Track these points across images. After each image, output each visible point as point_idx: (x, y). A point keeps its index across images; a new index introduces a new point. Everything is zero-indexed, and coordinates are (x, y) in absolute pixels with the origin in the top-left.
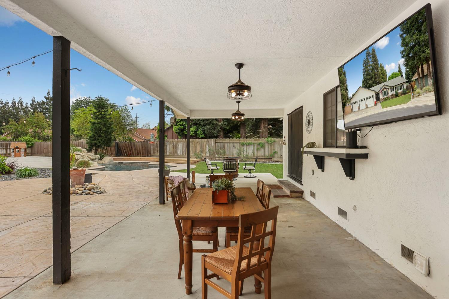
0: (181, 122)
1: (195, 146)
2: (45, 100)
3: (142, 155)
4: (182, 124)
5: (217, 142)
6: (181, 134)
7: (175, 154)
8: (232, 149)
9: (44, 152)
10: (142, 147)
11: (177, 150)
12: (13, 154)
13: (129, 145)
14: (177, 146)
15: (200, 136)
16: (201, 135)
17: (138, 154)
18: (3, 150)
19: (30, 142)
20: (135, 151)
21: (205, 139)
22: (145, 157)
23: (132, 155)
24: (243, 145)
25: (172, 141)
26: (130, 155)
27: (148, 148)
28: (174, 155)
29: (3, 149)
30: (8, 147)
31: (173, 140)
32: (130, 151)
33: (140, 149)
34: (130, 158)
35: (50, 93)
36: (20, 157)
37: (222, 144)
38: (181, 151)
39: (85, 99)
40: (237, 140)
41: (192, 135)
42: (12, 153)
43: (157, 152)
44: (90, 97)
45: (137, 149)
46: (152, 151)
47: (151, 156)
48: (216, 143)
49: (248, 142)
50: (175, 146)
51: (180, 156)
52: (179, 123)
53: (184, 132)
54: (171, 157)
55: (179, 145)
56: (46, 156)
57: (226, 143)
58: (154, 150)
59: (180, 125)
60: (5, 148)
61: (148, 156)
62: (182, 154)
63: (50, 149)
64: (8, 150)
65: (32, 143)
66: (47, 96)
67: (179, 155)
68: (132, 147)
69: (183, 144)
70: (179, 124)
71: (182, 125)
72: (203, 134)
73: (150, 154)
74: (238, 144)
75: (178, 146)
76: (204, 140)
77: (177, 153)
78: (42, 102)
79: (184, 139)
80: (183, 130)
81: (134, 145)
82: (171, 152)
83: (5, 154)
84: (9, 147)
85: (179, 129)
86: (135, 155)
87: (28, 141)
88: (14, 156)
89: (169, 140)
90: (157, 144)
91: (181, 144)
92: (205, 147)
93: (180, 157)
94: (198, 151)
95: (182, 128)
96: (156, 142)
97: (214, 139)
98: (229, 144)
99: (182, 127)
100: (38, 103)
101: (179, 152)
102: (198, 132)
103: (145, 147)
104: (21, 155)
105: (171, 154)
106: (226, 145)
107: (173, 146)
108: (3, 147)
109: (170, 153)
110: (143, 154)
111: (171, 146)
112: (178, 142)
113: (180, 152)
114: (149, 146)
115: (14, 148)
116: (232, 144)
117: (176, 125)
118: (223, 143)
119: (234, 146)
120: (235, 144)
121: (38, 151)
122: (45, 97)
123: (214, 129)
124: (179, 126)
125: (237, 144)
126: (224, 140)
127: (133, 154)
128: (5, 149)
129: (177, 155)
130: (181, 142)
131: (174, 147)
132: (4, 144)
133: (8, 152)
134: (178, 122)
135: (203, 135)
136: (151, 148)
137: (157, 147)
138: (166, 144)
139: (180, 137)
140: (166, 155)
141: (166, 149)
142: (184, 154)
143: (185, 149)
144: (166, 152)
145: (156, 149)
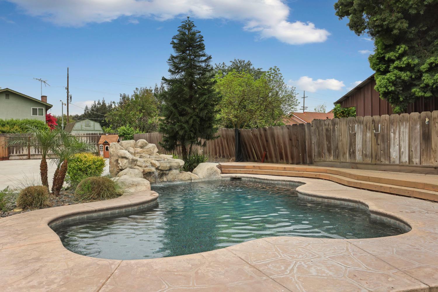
0: (404, 59)
3: (290, 161)
4: (408, 65)
6: (401, 99)
7: (382, 159)
10: (291, 140)
11: (389, 147)
13: (261, 135)
14: (388, 135)
17: (282, 158)
19: (129, 134)
20: (275, 150)
22: (297, 164)
23: (269, 160)
25: (373, 121)
26: (265, 159)
27: (305, 142)
28: (379, 162)
31: (376, 117)
32: (265, 150)
33: (285, 143)
34: (260, 168)
38: (402, 150)
39: (218, 67)
42: (101, 152)
43: (327, 154)
44: (224, 63)
46: (315, 150)
47: (311, 163)
50: (383, 136)
51: (401, 164)
52: (396, 63)
53: (413, 90)
54: (370, 166)
55: (394, 133)
58: (319, 147)
59: (401, 69)
61: (304, 163)
62: (407, 159)
65: (130, 136)
67: (397, 162)
68: (267, 141)
69: (411, 130)
70: (396, 68)
71: (408, 68)
73: (310, 156)
75: (392, 135)
77: (388, 155)
80: (407, 85)
81: (273, 135)
82: (368, 152)
85: (394, 83)
86: (274, 160)
87: (126, 132)
89: (362, 118)
90: (327, 130)
91: (405, 130)
93: (398, 168)
95: (406, 78)
96: (325, 125)
99: (405, 76)
101: (394, 154)
103: (298, 140)
105: (369, 160)
107: (376, 136)
109: (366, 156)
110: (292, 159)
111: (369, 135)
112: (392, 122)
113: (401, 154)
114: (307, 137)
115: (102, 144)
124: (396, 71)
127: (271, 157)
129: (387, 162)
130: (401, 121)
131: (380, 137)
132: (96, 137)
134: (393, 61)
136: (311, 143)
137: (328, 138)
138: (353, 128)
139: (397, 108)
140: (353, 161)
141: (352, 143)
142: (416, 161)
143: (417, 143)
144: (354, 152)
145: (325, 143)
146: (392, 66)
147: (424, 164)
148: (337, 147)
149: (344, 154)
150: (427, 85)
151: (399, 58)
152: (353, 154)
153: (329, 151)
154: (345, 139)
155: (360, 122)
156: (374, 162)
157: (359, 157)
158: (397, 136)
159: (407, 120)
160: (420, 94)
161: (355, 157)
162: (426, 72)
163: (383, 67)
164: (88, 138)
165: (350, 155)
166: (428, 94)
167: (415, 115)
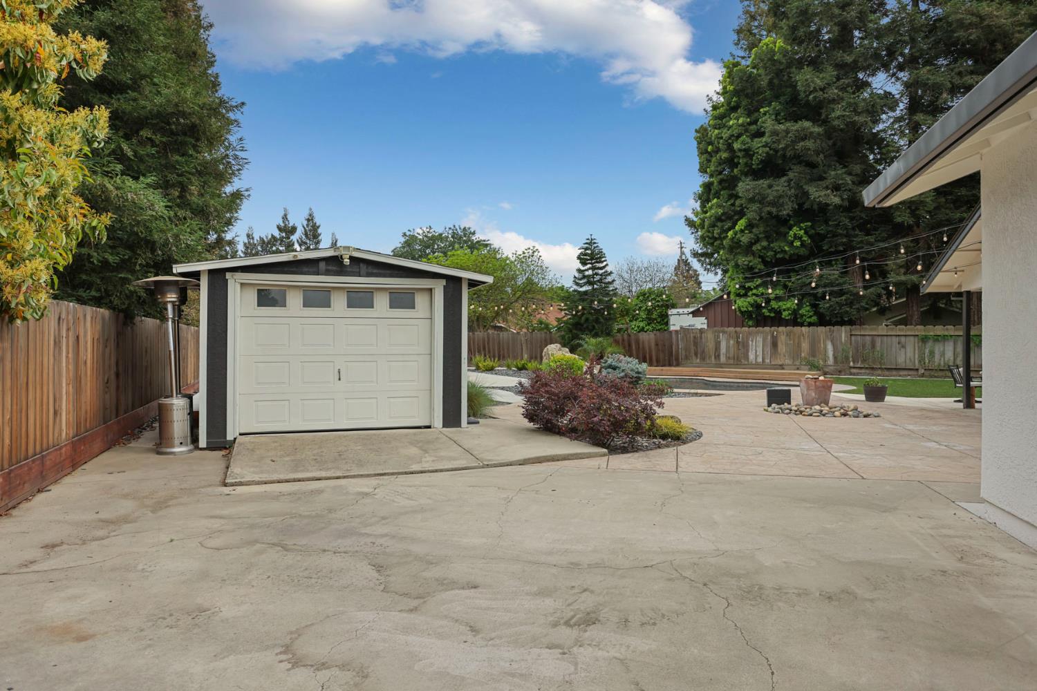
0: (760, 289)
1: (796, 341)
3: (655, 364)
5: (853, 333)
6: (754, 316)
7: (743, 361)
8: (894, 349)
10: (657, 345)
11: (748, 351)
13: (623, 340)
14: (748, 343)
15: (808, 320)
16: (811, 317)
21: (824, 327)
22: (663, 366)
24: (924, 340)
25: (736, 332)
27: (672, 348)
28: (739, 363)
31: (738, 329)
33: (650, 348)
37: (868, 338)
38: (758, 354)
40: (908, 330)
41: (787, 318)
43: (694, 357)
45: (643, 348)
46: (682, 353)
47: (678, 365)
48: (851, 335)
49: (939, 333)
50: (743, 343)
51: (757, 364)
52: (754, 291)
53: (763, 311)
54: (733, 366)
55: (752, 341)
57: (878, 335)
58: (686, 351)
59: (757, 295)
61: (670, 365)
62: (761, 360)
67: (754, 362)
68: (630, 345)
69: (764, 340)
70: (754, 294)
72: (814, 314)
73: (677, 359)
74: (912, 338)
75: (751, 343)
76: (821, 329)
77: (747, 357)
79: (765, 328)
82: (731, 355)
85: (752, 305)
89: (726, 329)
90: (695, 337)
91: (760, 339)
92: (822, 345)
93: (754, 366)
94: (803, 355)
95: (760, 302)
96: (693, 333)
97: (848, 328)
98: (885, 338)
101: (752, 356)
102: (802, 311)
103: (665, 346)
105: (731, 361)
106: (878, 340)
107: (738, 343)
109: (729, 358)
110: (658, 361)
111: (732, 342)
112: (750, 334)
113: (756, 356)
114: (674, 343)
116: (894, 338)
117: (745, 295)
118: (869, 335)
119: (899, 343)
120: (903, 339)
123: (851, 304)
124: (754, 297)
125: (908, 338)
126: (871, 330)
129: (746, 363)
130: (757, 333)
131: (741, 344)
134: (752, 289)
135: (814, 319)
136: (678, 348)
137: (696, 344)
138: (718, 337)
139: (750, 323)
140: (718, 362)
141: (717, 348)
142: (768, 361)
143: (768, 349)
144: (719, 356)
145: (693, 348)
146: (750, 293)
147: (773, 363)
148: (703, 352)
149: (710, 357)
150: (773, 308)
151: (757, 287)
152: (717, 357)
153: (696, 354)
154: (711, 345)
155: (724, 332)
156: (736, 363)
157: (723, 359)
158: (754, 343)
159: (762, 332)
160: (768, 314)
161: (719, 359)
162: (773, 300)
163: (743, 292)
165: (715, 358)
166: (772, 315)
167: (767, 329)
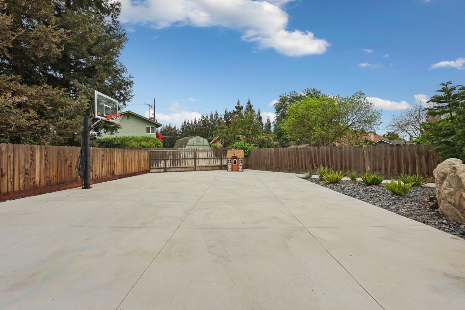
2: (235, 110)
9: (264, 164)
12: (230, 167)
18: (218, 160)
19: (246, 149)
29: (218, 158)
30: (223, 157)
35: (240, 103)
36: (238, 171)
42: (229, 165)
56: (267, 170)
60: (220, 158)
63: (274, 160)
64: (223, 160)
65: (248, 150)
66: (237, 106)
78: (233, 111)
83: (219, 166)
84: (226, 156)
87: (244, 147)
88: (231, 170)
100: (230, 113)
104: (239, 168)
108: (218, 156)
115: (231, 158)
121: (255, 162)
122: (236, 107)
128: (220, 160)
132: (219, 152)
133: (223, 164)
164: (213, 152)
